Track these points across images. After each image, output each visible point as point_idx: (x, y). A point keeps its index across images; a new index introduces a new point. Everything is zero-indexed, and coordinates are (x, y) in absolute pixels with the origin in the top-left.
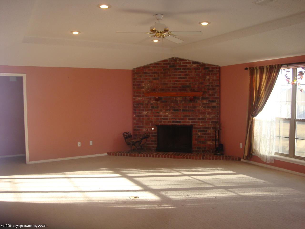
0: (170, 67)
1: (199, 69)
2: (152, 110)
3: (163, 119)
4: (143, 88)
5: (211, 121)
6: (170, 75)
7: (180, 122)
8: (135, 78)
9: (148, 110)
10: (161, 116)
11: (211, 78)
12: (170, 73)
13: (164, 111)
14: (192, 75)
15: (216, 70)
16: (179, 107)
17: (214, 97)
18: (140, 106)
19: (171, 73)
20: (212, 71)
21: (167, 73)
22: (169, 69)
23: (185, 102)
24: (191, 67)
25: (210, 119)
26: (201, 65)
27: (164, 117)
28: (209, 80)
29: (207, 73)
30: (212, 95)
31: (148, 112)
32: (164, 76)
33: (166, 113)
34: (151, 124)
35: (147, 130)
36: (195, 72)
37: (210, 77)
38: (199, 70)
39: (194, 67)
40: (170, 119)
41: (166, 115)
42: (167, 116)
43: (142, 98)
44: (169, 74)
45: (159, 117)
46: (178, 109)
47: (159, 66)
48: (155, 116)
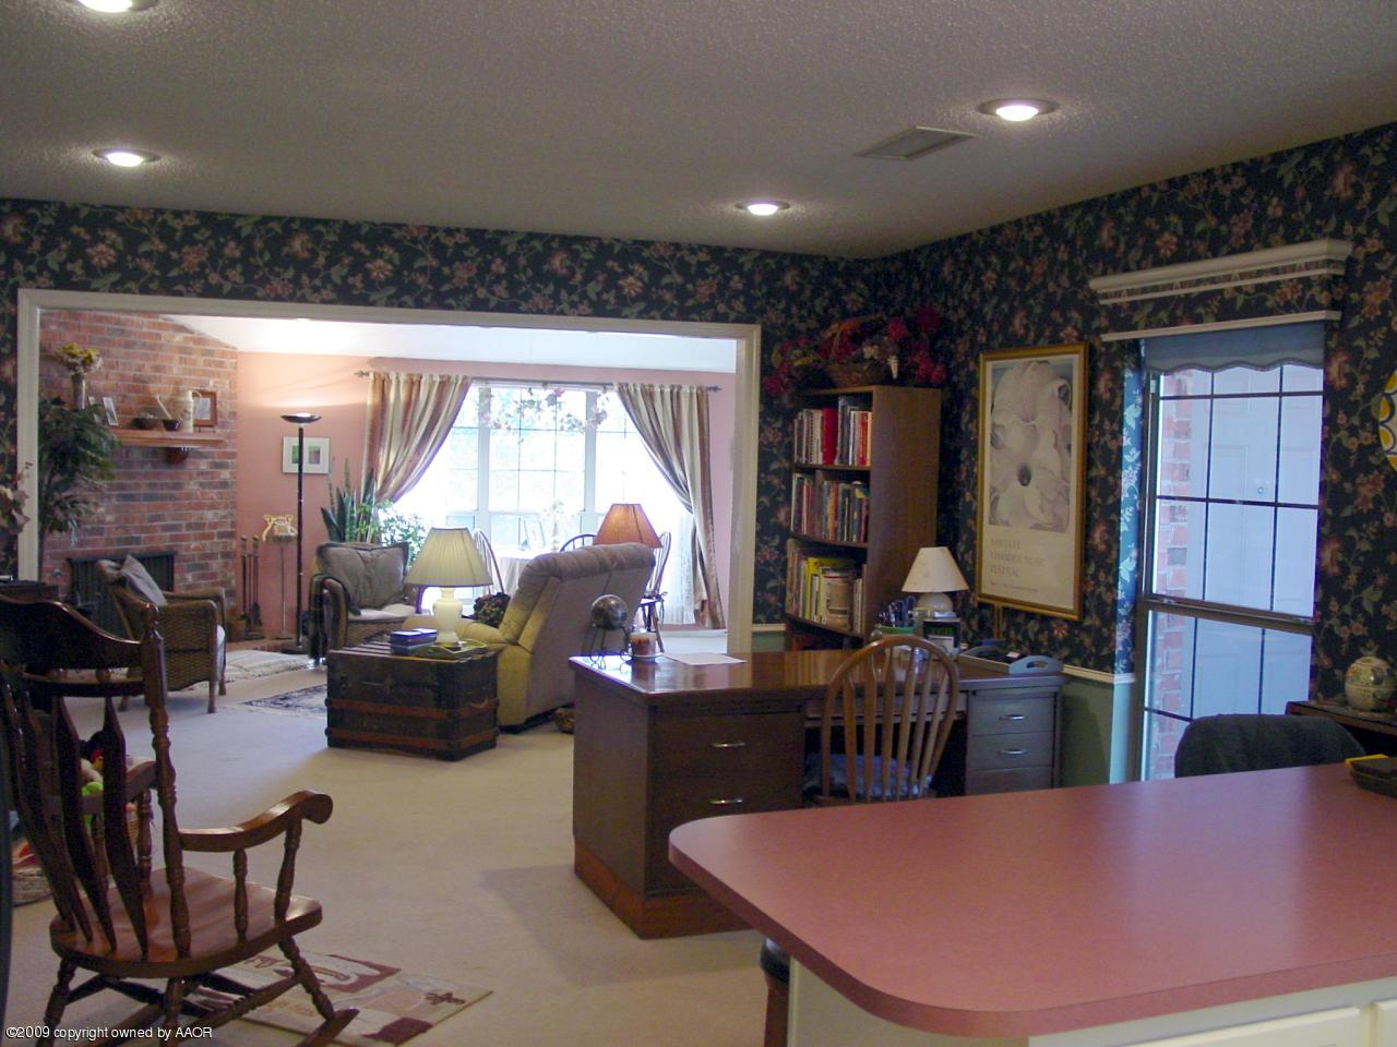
3: (91, 532)
5: (218, 532)
13: (93, 500)
15: (229, 360)
16: (137, 486)
20: (220, 364)
22: (109, 342)
23: (154, 465)
25: (215, 526)
27: (92, 523)
29: (209, 368)
34: (51, 554)
36: (181, 360)
38: (191, 357)
40: (109, 530)
41: (98, 517)
42: (102, 518)
44: (109, 359)
46: (132, 492)
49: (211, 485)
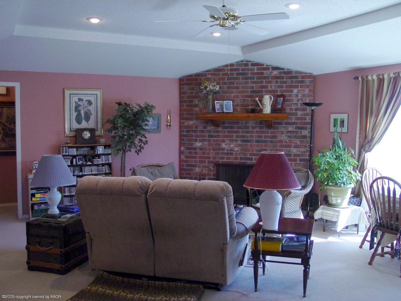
0: (238, 74)
1: (283, 78)
2: (209, 141)
3: (226, 154)
4: (196, 106)
5: (300, 159)
6: (237, 88)
7: (251, 159)
8: (185, 91)
9: (203, 141)
10: (223, 149)
11: (301, 92)
12: (237, 84)
13: (228, 142)
14: (271, 88)
15: (308, 80)
16: (251, 136)
17: (305, 121)
18: (191, 133)
19: (240, 84)
20: (302, 82)
21: (233, 83)
22: (236, 79)
23: (261, 128)
24: (270, 76)
25: (298, 155)
26: (285, 73)
27: (228, 150)
28: (297, 96)
29: (294, 84)
30: (302, 119)
31: (203, 143)
32: (228, 88)
33: (231, 146)
34: (208, 161)
35: (202, 170)
36: (277, 82)
37: (298, 90)
38: (283, 80)
39: (275, 75)
40: (236, 154)
41: (230, 148)
42: (232, 149)
43: (194, 122)
44: (235, 85)
45: (219, 151)
46: (249, 139)
47: (221, 73)
48: (214, 150)
49: (295, 137)
